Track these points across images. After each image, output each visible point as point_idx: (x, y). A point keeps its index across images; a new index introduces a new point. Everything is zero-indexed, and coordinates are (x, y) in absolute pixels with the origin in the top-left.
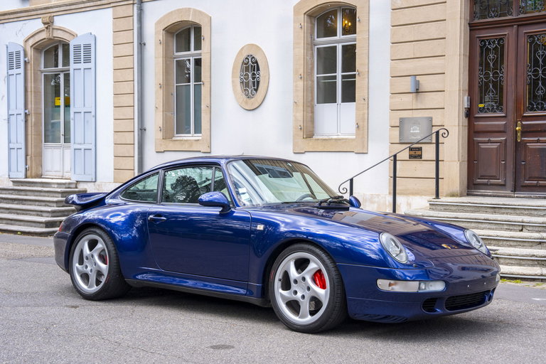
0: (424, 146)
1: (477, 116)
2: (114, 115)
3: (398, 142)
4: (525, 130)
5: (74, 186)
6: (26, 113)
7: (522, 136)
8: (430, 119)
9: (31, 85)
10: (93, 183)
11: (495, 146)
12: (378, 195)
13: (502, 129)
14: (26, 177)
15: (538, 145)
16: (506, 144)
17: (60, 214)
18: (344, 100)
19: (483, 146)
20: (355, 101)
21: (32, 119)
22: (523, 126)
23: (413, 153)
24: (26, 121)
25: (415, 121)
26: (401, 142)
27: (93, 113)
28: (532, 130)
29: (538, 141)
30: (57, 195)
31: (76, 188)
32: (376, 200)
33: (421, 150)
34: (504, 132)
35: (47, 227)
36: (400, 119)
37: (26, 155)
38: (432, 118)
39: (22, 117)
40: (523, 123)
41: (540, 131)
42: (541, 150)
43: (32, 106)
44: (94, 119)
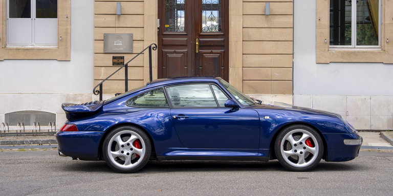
0: (125, 56)
1: (164, 33)
3: (103, 52)
4: (202, 44)
7: (199, 49)
8: (131, 35)
11: (179, 56)
12: (81, 95)
13: (185, 44)
15: (211, 56)
16: (187, 54)
18: (38, 16)
19: (170, 55)
22: (199, 42)
23: (116, 61)
25: (119, 37)
26: (106, 52)
28: (207, 44)
29: (212, 53)
32: (80, 98)
33: (124, 59)
34: (186, 46)
36: (105, 34)
38: (132, 34)
40: (201, 39)
41: (213, 46)
42: (213, 59)
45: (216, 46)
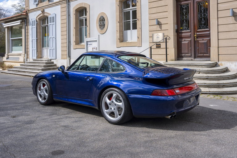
0: (161, 43)
1: (180, 32)
2: (61, 38)
4: (198, 36)
5: (50, 61)
6: (37, 39)
9: (38, 30)
10: (55, 60)
11: (187, 42)
14: (37, 58)
16: (191, 41)
18: (133, 29)
19: (183, 42)
20: (136, 29)
21: (39, 41)
22: (197, 35)
23: (157, 46)
24: (37, 41)
25: (158, 35)
26: (153, 42)
28: (201, 36)
29: (203, 40)
30: (43, 64)
33: (160, 45)
34: (190, 37)
36: (153, 34)
37: (37, 52)
38: (164, 33)
39: (36, 40)
40: (197, 33)
41: (204, 36)
42: (204, 43)
43: (39, 37)
44: (55, 39)
45: (205, 36)
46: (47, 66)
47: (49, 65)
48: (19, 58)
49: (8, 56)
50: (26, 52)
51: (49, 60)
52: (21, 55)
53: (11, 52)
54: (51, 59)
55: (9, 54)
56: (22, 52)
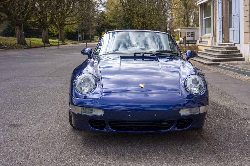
2: (244, 15)
5: (233, 45)
6: (222, 18)
9: (224, 6)
10: (239, 44)
14: (223, 42)
17: (221, 57)
21: (224, 20)
24: (223, 21)
27: (238, 15)
30: (224, 49)
31: (234, 46)
35: (213, 62)
37: (223, 34)
43: (224, 14)
44: (238, 17)
46: (227, 53)
47: (229, 51)
48: (208, 42)
49: (202, 38)
50: (214, 34)
51: (231, 44)
52: (210, 38)
53: (204, 34)
54: (235, 44)
55: (202, 37)
56: (211, 34)
